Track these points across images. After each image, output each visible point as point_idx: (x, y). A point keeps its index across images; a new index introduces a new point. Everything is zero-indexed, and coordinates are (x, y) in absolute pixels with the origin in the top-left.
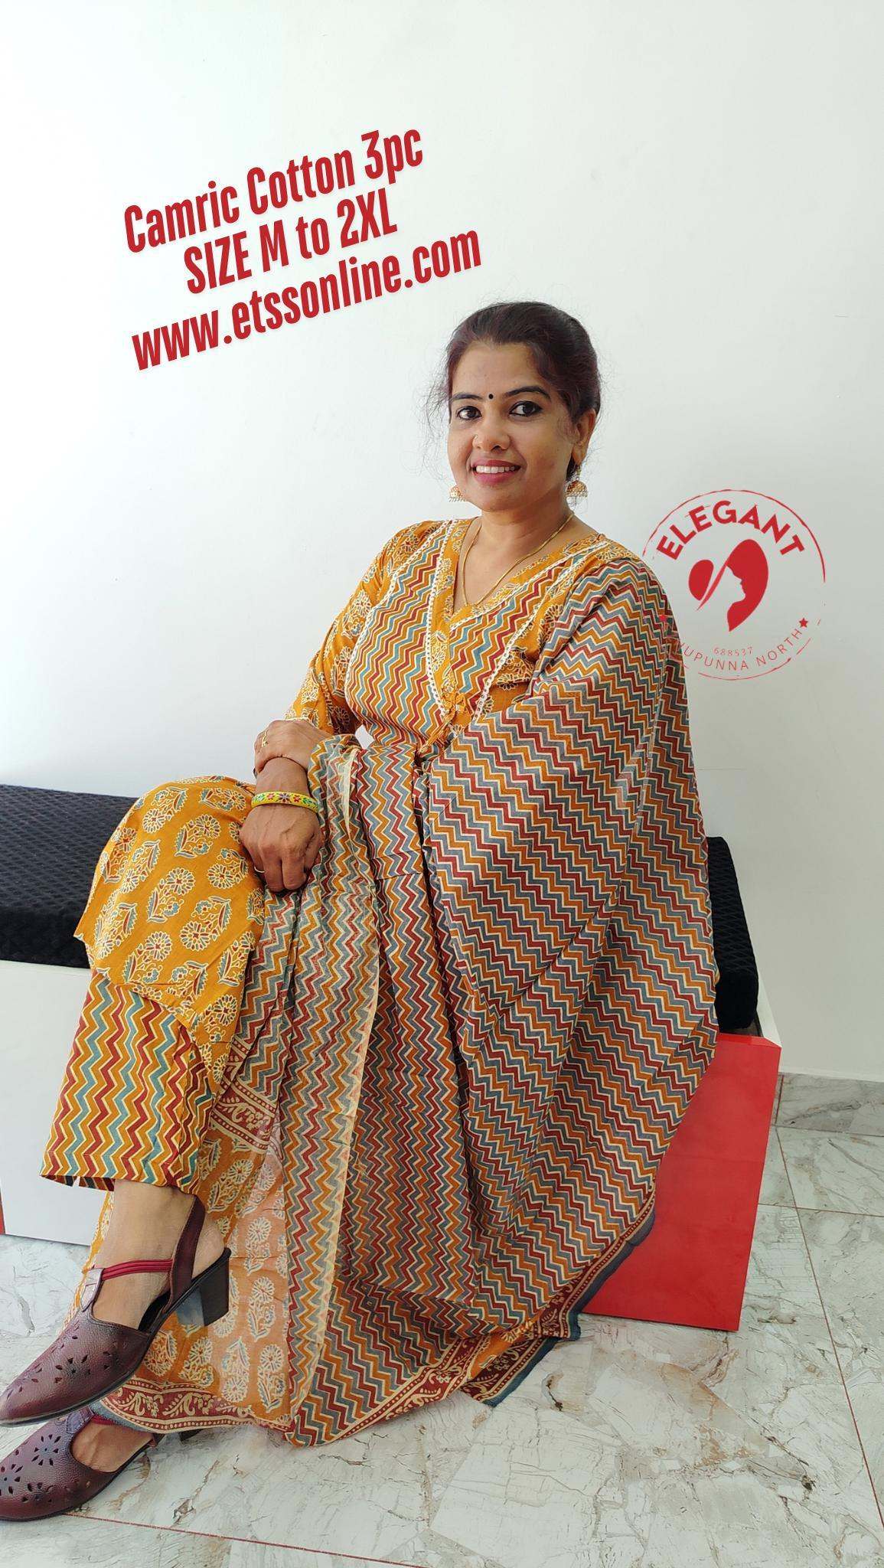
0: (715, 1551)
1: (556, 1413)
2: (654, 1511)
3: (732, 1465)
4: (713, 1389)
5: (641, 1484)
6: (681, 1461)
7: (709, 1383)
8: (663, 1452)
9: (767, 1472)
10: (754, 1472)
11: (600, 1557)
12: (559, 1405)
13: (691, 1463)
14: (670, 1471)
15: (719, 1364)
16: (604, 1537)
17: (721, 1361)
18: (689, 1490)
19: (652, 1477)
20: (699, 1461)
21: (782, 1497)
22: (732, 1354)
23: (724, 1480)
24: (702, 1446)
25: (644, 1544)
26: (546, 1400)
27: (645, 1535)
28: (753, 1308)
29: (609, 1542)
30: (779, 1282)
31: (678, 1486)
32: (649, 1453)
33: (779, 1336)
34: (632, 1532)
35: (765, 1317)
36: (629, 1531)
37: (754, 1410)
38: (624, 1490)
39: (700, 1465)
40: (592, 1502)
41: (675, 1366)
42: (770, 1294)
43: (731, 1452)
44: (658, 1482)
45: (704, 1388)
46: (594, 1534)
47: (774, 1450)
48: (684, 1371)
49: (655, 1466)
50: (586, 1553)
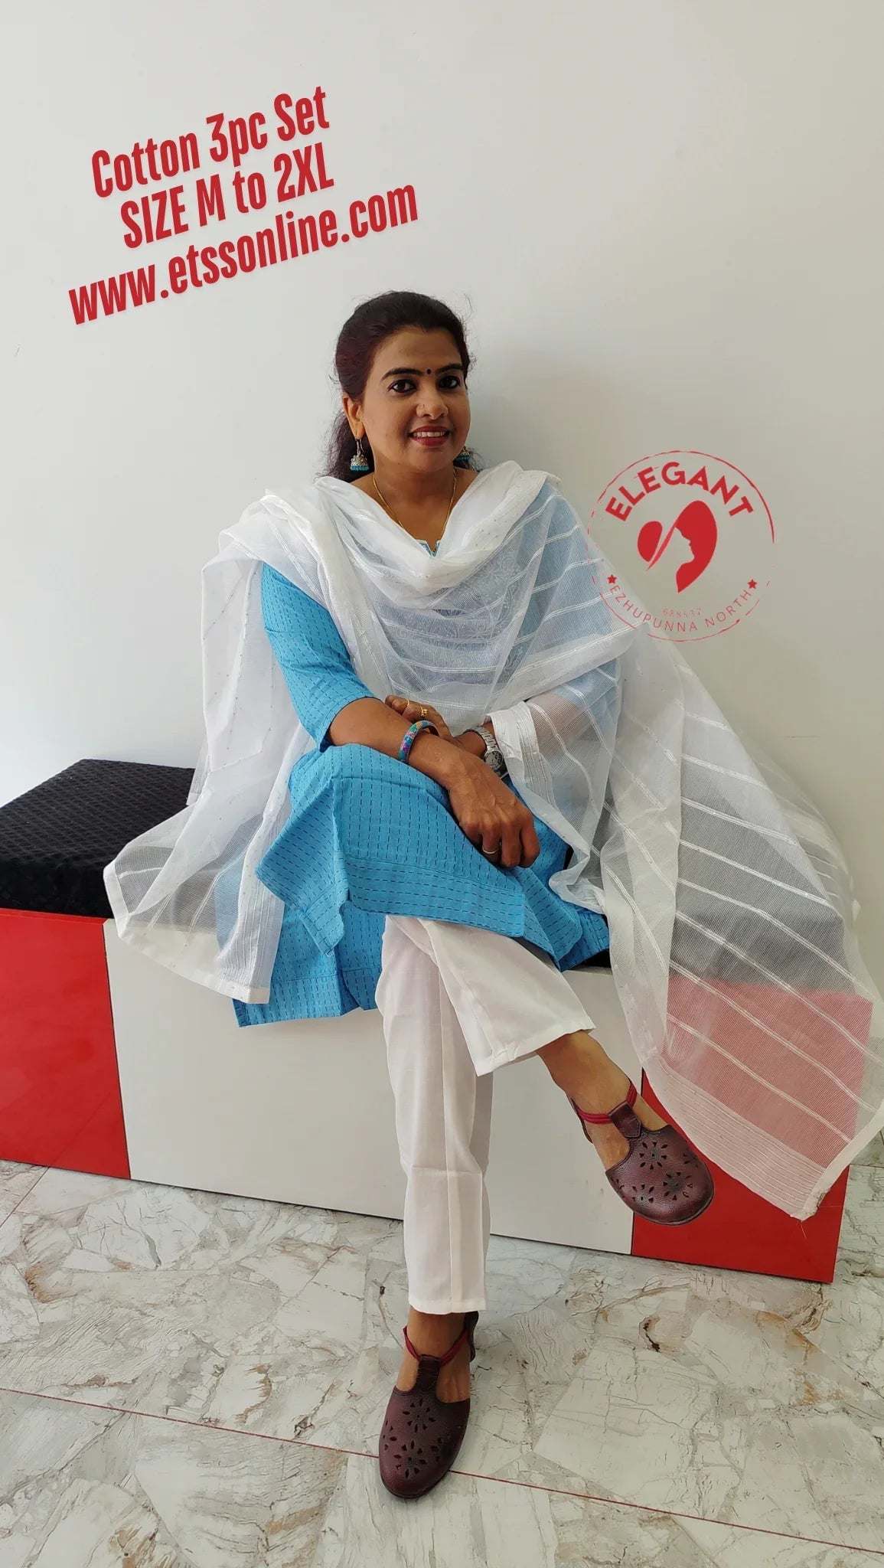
0: (810, 1484)
1: (653, 1353)
2: (749, 1445)
3: (826, 1406)
4: (807, 1336)
5: (737, 1420)
6: (775, 1401)
7: (803, 1330)
8: (758, 1392)
9: (860, 1414)
10: (848, 1413)
11: (697, 1484)
12: (656, 1347)
13: (786, 1403)
14: (765, 1409)
15: (813, 1314)
16: (701, 1466)
17: (815, 1310)
18: (783, 1426)
19: (747, 1414)
20: (794, 1401)
21: (876, 1437)
22: (827, 1304)
23: (820, 1420)
24: (797, 1388)
25: (740, 1473)
26: (644, 1342)
27: (741, 1465)
28: (847, 1262)
29: (706, 1471)
30: (874, 1239)
31: (773, 1422)
32: (745, 1393)
33: (874, 1289)
34: (728, 1463)
35: (860, 1271)
36: (726, 1462)
37: (848, 1356)
38: (720, 1426)
39: (794, 1406)
40: (688, 1434)
41: (769, 1313)
42: (865, 1249)
43: (826, 1395)
44: (753, 1419)
45: (799, 1335)
46: (691, 1462)
47: (868, 1394)
48: (780, 1319)
49: (750, 1404)
50: (683, 1480)
